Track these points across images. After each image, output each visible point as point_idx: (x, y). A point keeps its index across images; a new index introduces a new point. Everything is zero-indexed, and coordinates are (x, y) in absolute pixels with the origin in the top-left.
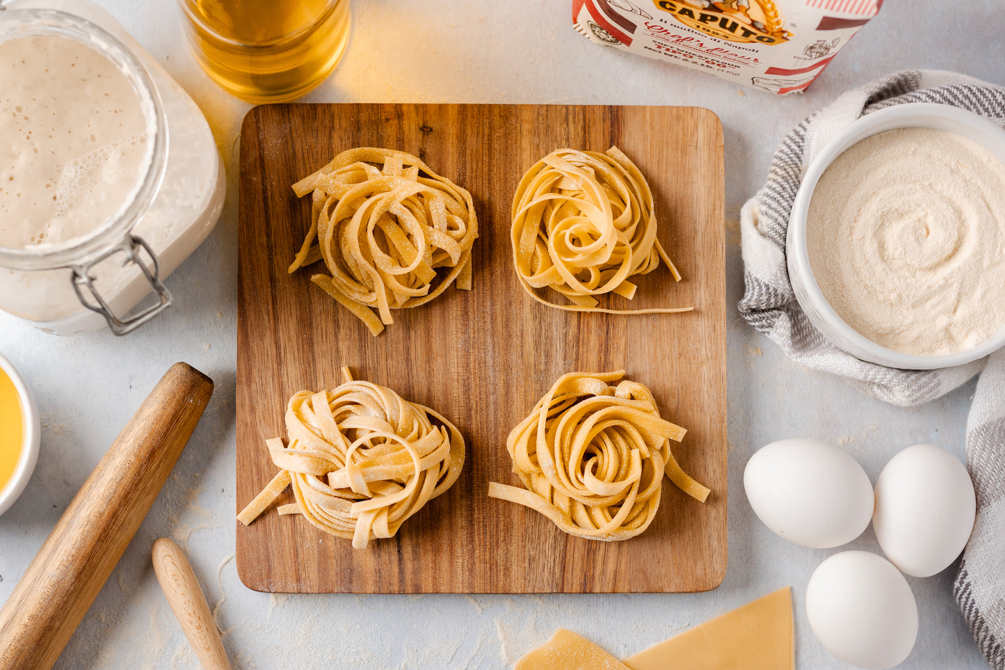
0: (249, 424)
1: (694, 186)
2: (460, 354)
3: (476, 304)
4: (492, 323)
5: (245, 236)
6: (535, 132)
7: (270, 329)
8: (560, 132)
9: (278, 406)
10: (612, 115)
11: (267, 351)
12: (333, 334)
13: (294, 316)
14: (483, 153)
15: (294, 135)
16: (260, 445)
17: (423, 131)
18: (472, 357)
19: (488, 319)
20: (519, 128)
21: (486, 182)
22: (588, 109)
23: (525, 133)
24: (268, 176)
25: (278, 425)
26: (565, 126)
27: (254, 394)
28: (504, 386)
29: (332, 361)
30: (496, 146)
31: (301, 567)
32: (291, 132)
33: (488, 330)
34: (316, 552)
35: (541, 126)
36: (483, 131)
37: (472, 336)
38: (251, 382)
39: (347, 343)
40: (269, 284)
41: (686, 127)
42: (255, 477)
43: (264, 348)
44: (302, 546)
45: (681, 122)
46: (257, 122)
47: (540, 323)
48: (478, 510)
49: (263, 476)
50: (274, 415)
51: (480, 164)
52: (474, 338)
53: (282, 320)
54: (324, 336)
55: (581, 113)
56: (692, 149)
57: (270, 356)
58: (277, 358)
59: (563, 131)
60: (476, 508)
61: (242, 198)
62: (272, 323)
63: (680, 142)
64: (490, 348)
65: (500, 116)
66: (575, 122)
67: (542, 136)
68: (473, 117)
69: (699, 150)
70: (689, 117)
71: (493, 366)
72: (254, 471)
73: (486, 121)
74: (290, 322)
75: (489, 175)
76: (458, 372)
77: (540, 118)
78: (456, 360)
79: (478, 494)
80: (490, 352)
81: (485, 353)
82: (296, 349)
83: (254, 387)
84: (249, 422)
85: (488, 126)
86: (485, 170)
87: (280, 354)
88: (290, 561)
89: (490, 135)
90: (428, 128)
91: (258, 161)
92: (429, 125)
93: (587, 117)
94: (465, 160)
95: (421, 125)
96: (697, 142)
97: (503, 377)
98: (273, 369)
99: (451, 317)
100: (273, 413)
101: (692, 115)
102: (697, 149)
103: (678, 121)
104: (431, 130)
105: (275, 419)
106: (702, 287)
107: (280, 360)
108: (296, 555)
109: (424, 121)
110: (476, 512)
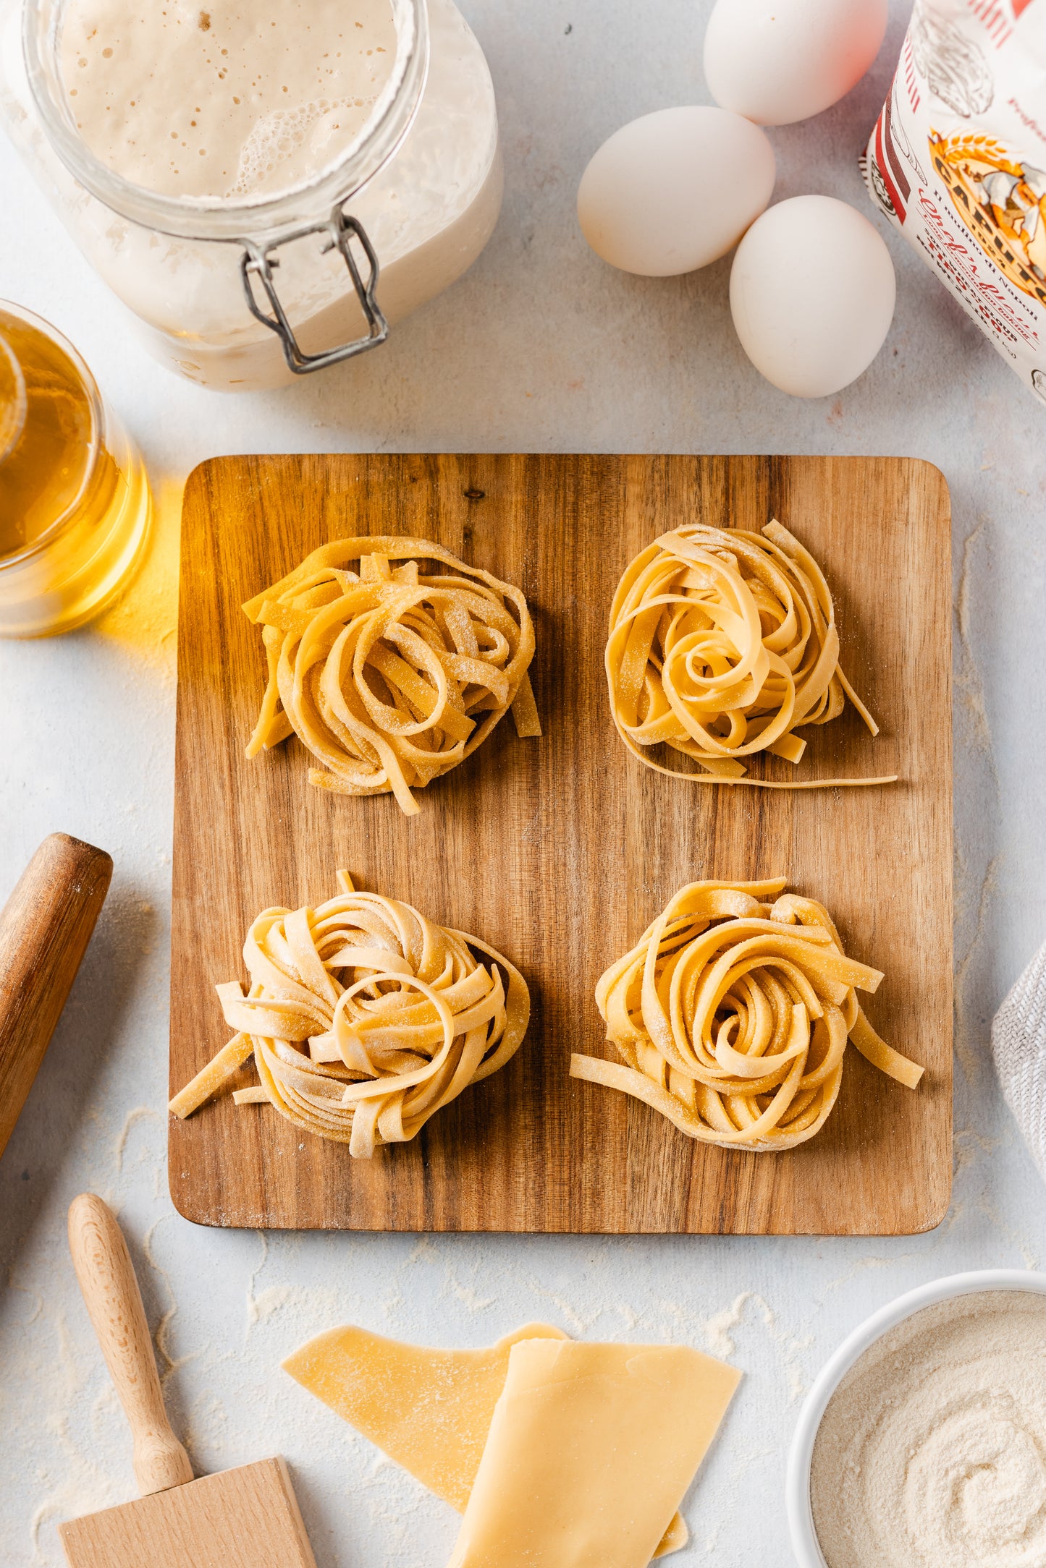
0: (191, 960)
1: (902, 584)
2: (524, 850)
3: (550, 771)
4: (576, 801)
5: (188, 664)
6: (648, 499)
7: (225, 810)
8: (688, 499)
9: (237, 931)
10: (770, 471)
11: (220, 844)
12: (324, 818)
13: (263, 790)
14: (564, 532)
15: (266, 503)
16: (207, 993)
17: (471, 497)
18: (543, 856)
19: (570, 796)
20: (622, 493)
21: (568, 578)
22: (732, 461)
23: (631, 499)
24: (224, 569)
25: (235, 962)
26: (696, 488)
27: (198, 913)
28: (594, 902)
29: (321, 861)
30: (586, 520)
31: (270, 1188)
32: (261, 499)
33: (569, 813)
34: (293, 1164)
35: (658, 489)
36: (565, 497)
37: (544, 823)
38: (194, 893)
39: (345, 832)
40: (224, 739)
41: (889, 490)
42: (200, 1044)
43: (215, 839)
44: (271, 1154)
45: (882, 481)
46: (209, 482)
47: (653, 802)
48: (552, 1099)
49: (211, 1042)
50: (231, 946)
51: (560, 549)
52: (548, 825)
53: (244, 794)
54: (310, 822)
55: (721, 467)
56: (900, 525)
57: (224, 853)
58: (235, 856)
59: (692, 497)
60: (548, 1097)
61: (183, 602)
62: (228, 797)
63: (881, 514)
64: (573, 841)
65: (592, 473)
66: (711, 483)
67: (658, 505)
68: (549, 474)
69: (910, 526)
70: (895, 473)
71: (577, 870)
72: (198, 1035)
73: (570, 481)
74: (257, 797)
75: (573, 566)
76: (521, 880)
77: (657, 476)
78: (518, 860)
79: (552, 1074)
80: (573, 848)
81: (564, 849)
82: (265, 841)
83: (198, 902)
84: (190, 956)
85: (572, 489)
86: (567, 558)
87: (240, 850)
88: (252, 1178)
89: (575, 503)
90: (477, 492)
91: (210, 544)
92: (480, 486)
93: (732, 473)
94: (536, 543)
95: (466, 487)
96: (908, 514)
97: (593, 888)
98: (229, 869)
99: (511, 793)
100: (227, 942)
101: (900, 470)
102: (907, 525)
103: (877, 480)
104: (483, 495)
105: (231, 952)
106: (915, 746)
107: (241, 859)
108: (262, 1169)
109: (471, 481)
110: (548, 1103)
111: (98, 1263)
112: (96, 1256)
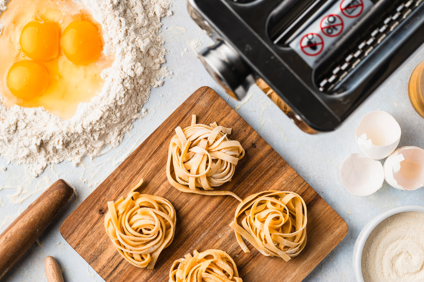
0: (110, 183)
1: (319, 244)
2: (195, 225)
3: (215, 214)
4: (215, 225)
5: (166, 124)
6: (287, 179)
7: (145, 160)
8: (294, 187)
9: (124, 186)
10: (316, 197)
11: (138, 165)
12: (163, 180)
13: (156, 163)
14: (264, 170)
15: (212, 107)
16: (107, 192)
17: (253, 145)
18: (198, 229)
19: (215, 223)
20: (283, 173)
21: (256, 180)
22: (310, 188)
23: (283, 176)
24: (191, 112)
25: (118, 191)
26: (298, 186)
27: (120, 175)
28: (199, 248)
29: (154, 188)
30: (270, 172)
31: (82, 242)
32: (212, 105)
33: (211, 226)
34: (91, 242)
35: (290, 179)
36: (271, 163)
37: (204, 223)
38: (123, 170)
39: (164, 187)
40: (159, 145)
41: (335, 224)
42: (96, 200)
43: (138, 163)
44: (89, 236)
45: (335, 221)
46: (205, 92)
47: (229, 240)
48: (153, 278)
49: (99, 202)
50: (120, 187)
51: (260, 173)
52: (205, 224)
53: (152, 161)
54: (159, 178)
55: (307, 187)
56: (330, 233)
57: (137, 168)
58: (138, 171)
59: (296, 187)
60: (153, 277)
61: (176, 111)
62: (148, 158)
63: (328, 227)
64: (206, 232)
65: (281, 164)
66: (302, 188)
67: (287, 183)
68: (272, 156)
69: (332, 235)
70: (339, 222)
71: (202, 239)
72: (97, 198)
73: (275, 161)
74: (154, 164)
75: (259, 178)
76: (189, 230)
77: (293, 177)
78: (192, 225)
79: (158, 273)
80: (205, 234)
81: (203, 232)
82: (147, 174)
83: (122, 173)
84: (111, 182)
85: (274, 163)
86: (259, 175)
87: (141, 170)
88: (81, 237)
89: (272, 167)
90: (255, 145)
91: (193, 104)
92: (256, 145)
93: (308, 190)
94: (256, 167)
95: (254, 143)
96: (334, 232)
97: (201, 245)
98: (134, 173)
99: (204, 211)
100: (120, 186)
101: (341, 222)
102: (331, 234)
103: (334, 219)
104: (255, 147)
105: (119, 189)
106: (290, 278)
107: (139, 172)
108: (85, 236)
109: (256, 142)
111: (53, 276)
112: (52, 273)
